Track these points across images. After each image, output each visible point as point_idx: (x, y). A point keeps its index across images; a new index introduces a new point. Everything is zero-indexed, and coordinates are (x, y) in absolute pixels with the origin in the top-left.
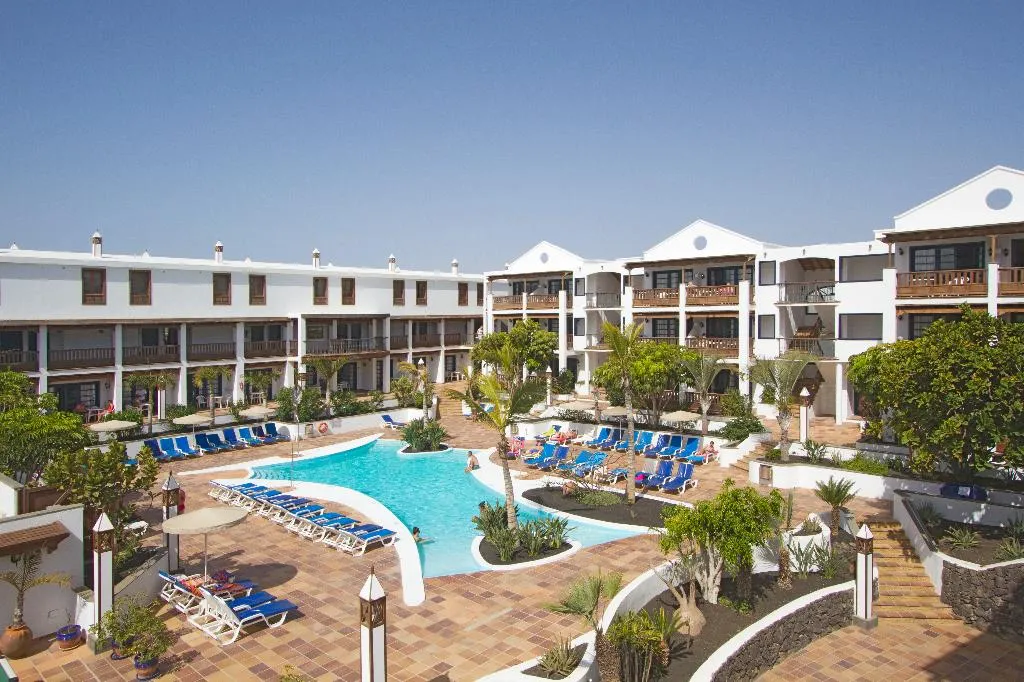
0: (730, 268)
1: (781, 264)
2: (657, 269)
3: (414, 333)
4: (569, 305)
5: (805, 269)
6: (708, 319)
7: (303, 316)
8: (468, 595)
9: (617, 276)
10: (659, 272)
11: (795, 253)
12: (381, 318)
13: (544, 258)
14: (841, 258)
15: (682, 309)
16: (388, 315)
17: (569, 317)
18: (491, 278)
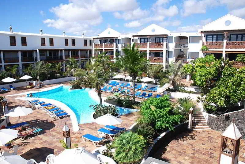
0: (161, 38)
1: (175, 37)
2: (141, 37)
3: (71, 54)
4: (117, 47)
5: (181, 39)
6: (155, 52)
7: (38, 50)
8: (91, 128)
9: (130, 39)
10: (142, 38)
11: (178, 35)
12: (61, 50)
13: (109, 33)
14: (190, 37)
15: (148, 49)
16: (64, 49)
17: (117, 51)
18: (94, 38)
